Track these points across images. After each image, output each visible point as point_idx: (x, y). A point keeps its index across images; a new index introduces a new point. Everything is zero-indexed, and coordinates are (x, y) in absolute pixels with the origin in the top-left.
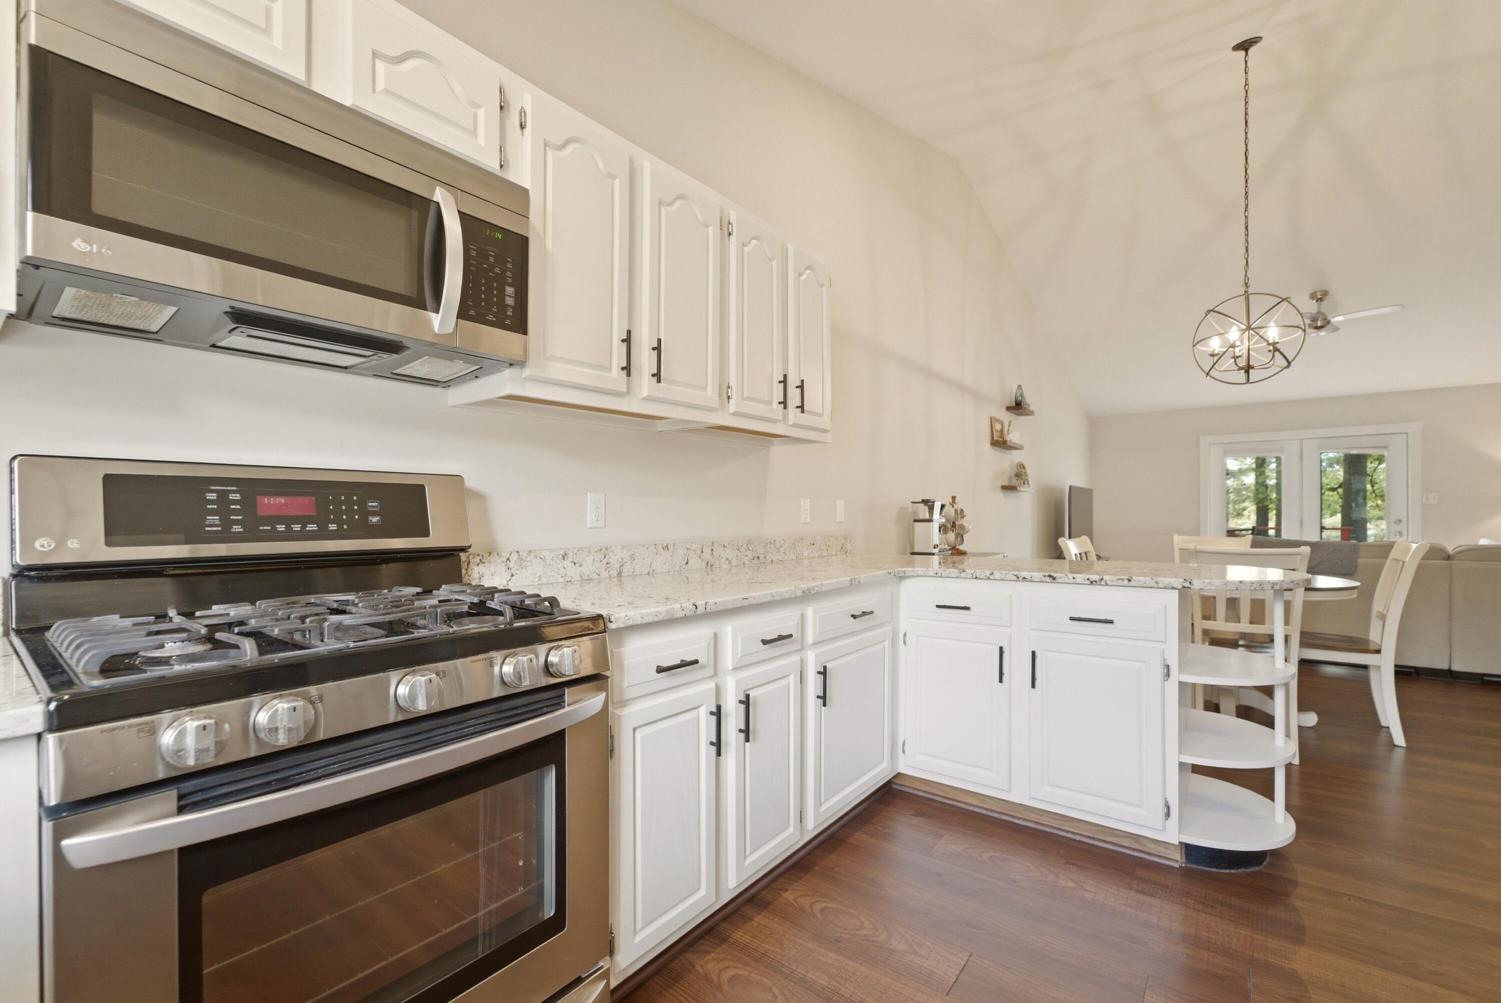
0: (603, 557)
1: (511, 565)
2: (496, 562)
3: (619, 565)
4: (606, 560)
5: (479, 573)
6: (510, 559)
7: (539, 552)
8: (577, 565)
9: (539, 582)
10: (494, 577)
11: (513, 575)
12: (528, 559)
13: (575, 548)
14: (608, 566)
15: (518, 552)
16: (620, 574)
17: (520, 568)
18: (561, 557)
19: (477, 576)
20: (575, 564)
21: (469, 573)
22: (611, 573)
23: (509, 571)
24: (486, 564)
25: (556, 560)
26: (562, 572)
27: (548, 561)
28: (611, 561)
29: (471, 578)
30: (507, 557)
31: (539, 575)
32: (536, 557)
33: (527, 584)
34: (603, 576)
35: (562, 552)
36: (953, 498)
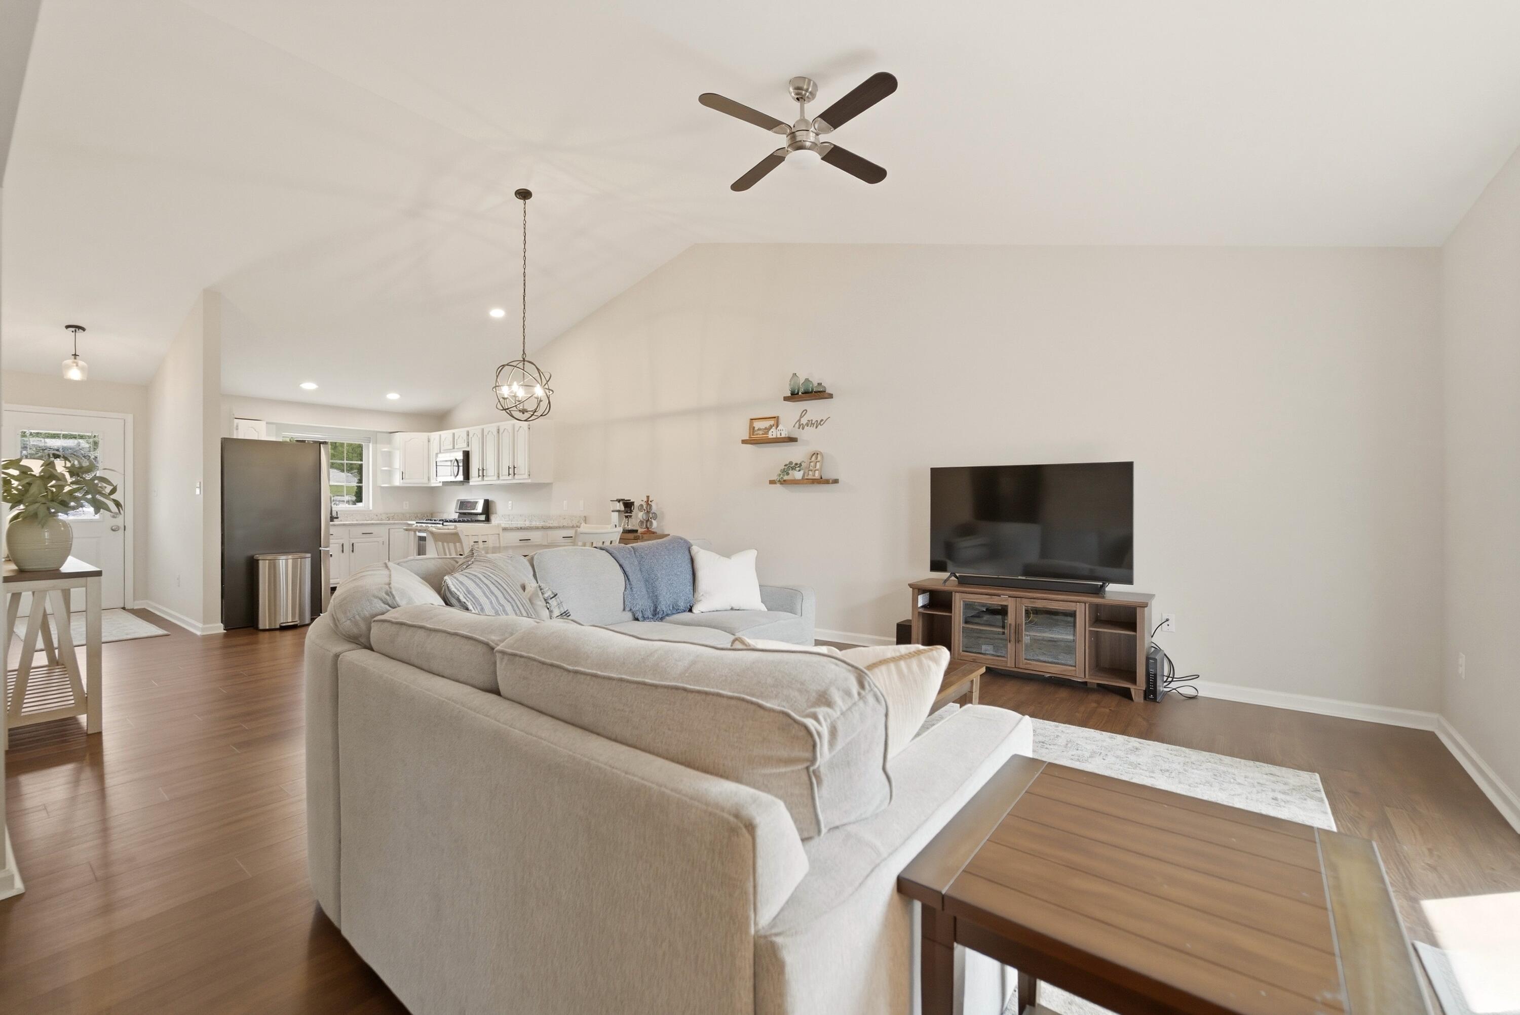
1: (504, 517)
2: (499, 516)
10: (499, 519)
24: (496, 516)
30: (502, 515)
36: (648, 497)
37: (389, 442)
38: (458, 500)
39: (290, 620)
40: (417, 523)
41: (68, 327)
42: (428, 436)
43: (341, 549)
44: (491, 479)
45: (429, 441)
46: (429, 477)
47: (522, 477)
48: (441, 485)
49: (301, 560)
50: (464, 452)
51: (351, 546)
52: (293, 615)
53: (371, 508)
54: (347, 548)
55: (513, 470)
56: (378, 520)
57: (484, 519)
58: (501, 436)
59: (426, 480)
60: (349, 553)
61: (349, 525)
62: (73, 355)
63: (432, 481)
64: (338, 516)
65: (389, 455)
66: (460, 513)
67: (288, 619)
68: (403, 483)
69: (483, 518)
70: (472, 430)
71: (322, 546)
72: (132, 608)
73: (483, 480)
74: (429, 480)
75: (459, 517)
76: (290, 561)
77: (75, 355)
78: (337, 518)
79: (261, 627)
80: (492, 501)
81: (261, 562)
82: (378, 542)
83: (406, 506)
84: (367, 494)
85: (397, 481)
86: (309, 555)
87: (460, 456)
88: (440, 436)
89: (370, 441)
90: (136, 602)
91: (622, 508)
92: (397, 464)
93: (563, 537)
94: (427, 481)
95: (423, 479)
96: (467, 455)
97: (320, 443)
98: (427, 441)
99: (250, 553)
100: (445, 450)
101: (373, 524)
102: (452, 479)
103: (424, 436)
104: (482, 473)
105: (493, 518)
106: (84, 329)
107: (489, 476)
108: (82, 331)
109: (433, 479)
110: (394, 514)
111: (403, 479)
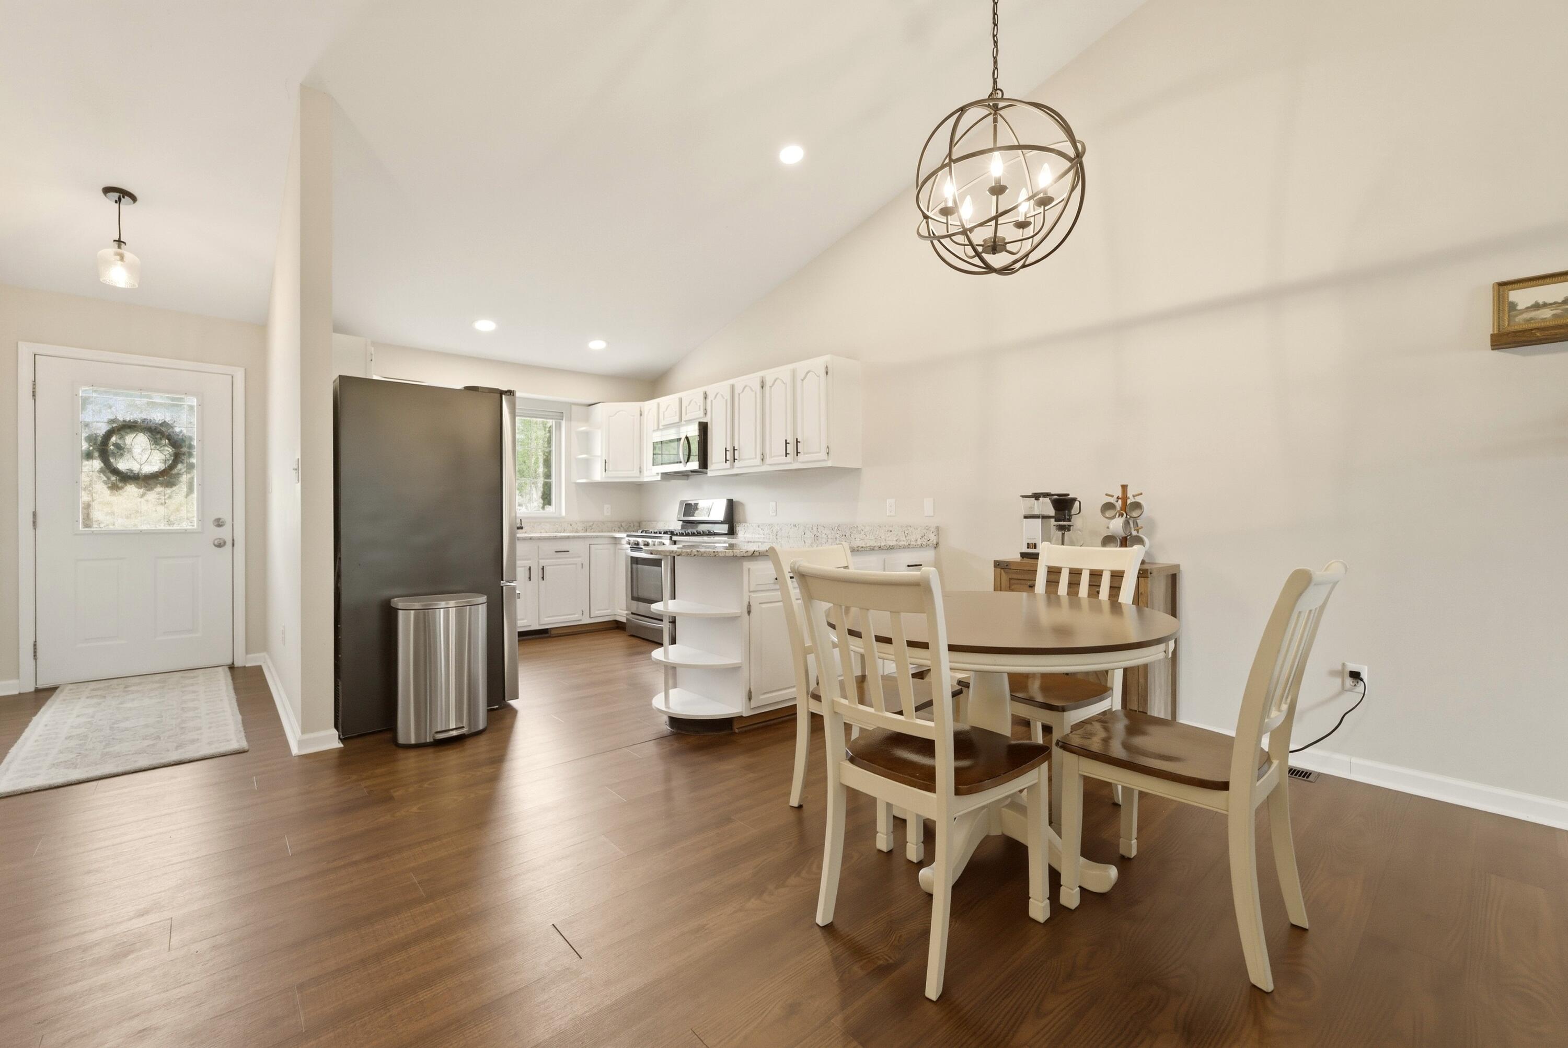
12: (751, 526)
18: (758, 526)
20: (762, 529)
25: (756, 527)
36: (1124, 487)
37: (587, 419)
38: (682, 502)
39: (452, 726)
40: (628, 536)
41: (107, 190)
42: (640, 408)
43: (527, 576)
44: (749, 462)
45: (641, 415)
46: (640, 468)
47: (808, 459)
48: (659, 478)
49: (470, 610)
50: (700, 423)
51: (541, 571)
52: (459, 717)
53: (564, 514)
54: (536, 574)
55: (794, 447)
56: (572, 532)
57: (727, 532)
58: (767, 395)
59: (636, 473)
60: (538, 580)
61: (540, 539)
62: (115, 241)
63: (645, 473)
64: (523, 525)
65: (586, 438)
66: (684, 521)
67: (449, 725)
68: (605, 477)
69: (724, 528)
70: (711, 389)
71: (504, 580)
72: (243, 666)
73: (732, 467)
74: (640, 472)
75: (683, 527)
76: (452, 612)
77: (119, 242)
78: (521, 528)
79: (402, 740)
80: (740, 503)
81: (401, 613)
82: (576, 564)
83: (607, 511)
84: (560, 494)
85: (598, 475)
86: (484, 599)
87: (693, 431)
88: (658, 404)
89: (563, 416)
90: (249, 656)
91: (1052, 512)
92: (599, 449)
93: (909, 566)
94: (638, 474)
95: (633, 471)
96: (704, 428)
97: (502, 393)
98: (639, 415)
99: (385, 593)
100: (664, 425)
101: (568, 537)
102: (680, 467)
103: (634, 406)
104: (732, 455)
105: (741, 530)
106: (134, 198)
107: (745, 460)
108: (132, 201)
109: (646, 471)
110: (592, 523)
111: (605, 472)
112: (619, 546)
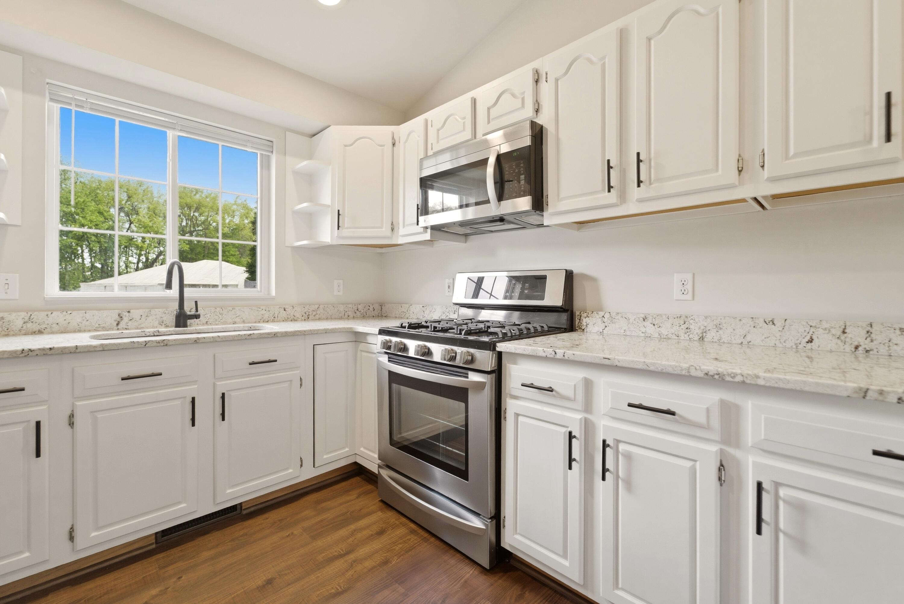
0: (683, 323)
1: (605, 320)
2: (596, 317)
3: (701, 331)
4: (686, 326)
5: (586, 323)
6: (604, 316)
7: (624, 314)
8: (656, 326)
9: (624, 334)
10: (595, 326)
11: (606, 327)
12: (617, 318)
13: (654, 314)
14: (688, 330)
15: (610, 313)
16: (702, 339)
17: (611, 323)
18: (642, 319)
19: (585, 324)
20: (654, 325)
21: (581, 322)
22: (691, 336)
23: (604, 324)
24: (590, 318)
25: (638, 321)
26: (643, 330)
27: (631, 321)
28: (691, 327)
29: (582, 325)
30: (603, 315)
31: (624, 329)
32: (622, 317)
33: (615, 333)
34: (682, 338)
35: (643, 316)
42: (393, 134)
45: (394, 145)
46: (393, 223)
51: (218, 402)
53: (273, 293)
56: (287, 321)
59: (385, 230)
63: (399, 233)
64: (200, 312)
68: (339, 237)
74: (393, 230)
78: (197, 317)
83: (339, 289)
84: (267, 263)
85: (327, 235)
89: (272, 146)
92: (327, 194)
94: (388, 233)
95: (381, 228)
98: (391, 144)
103: (383, 132)
109: (404, 227)
110: (317, 306)
111: (338, 229)
112: (362, 346)
